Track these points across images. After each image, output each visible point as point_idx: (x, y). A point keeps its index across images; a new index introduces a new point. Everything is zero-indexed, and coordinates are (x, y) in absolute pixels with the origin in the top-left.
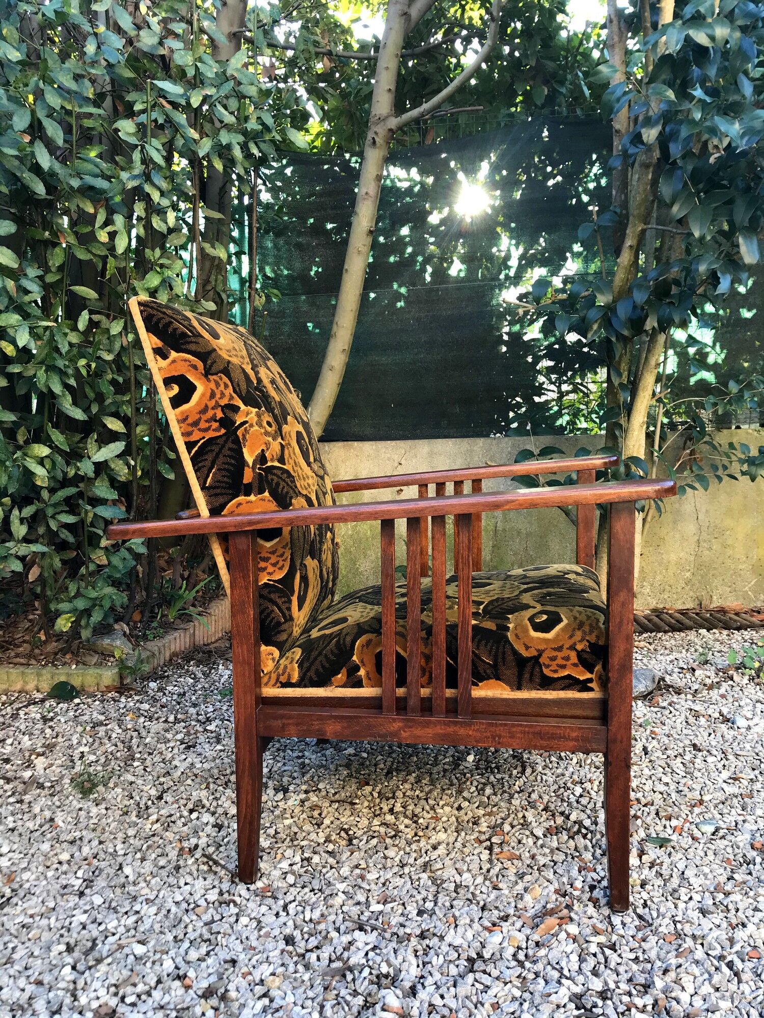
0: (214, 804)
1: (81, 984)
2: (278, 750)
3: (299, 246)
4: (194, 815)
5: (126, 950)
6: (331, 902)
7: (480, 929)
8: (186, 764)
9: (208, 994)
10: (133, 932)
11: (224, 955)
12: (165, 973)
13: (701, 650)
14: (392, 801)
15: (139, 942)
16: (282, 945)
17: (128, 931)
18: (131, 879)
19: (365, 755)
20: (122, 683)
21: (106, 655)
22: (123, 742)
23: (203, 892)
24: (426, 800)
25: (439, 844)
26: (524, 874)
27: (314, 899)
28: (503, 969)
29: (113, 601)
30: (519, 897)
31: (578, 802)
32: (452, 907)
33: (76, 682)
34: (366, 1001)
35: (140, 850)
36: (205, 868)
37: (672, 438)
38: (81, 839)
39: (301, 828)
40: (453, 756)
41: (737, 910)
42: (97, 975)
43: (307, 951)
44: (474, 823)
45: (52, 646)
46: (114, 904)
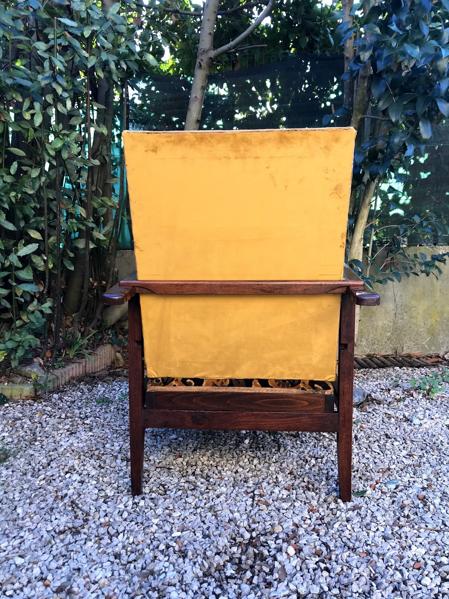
0: (82, 468)
4: (68, 475)
5: (11, 561)
6: (147, 531)
8: (68, 444)
9: (59, 590)
10: (17, 550)
11: (74, 565)
12: (33, 577)
13: (395, 379)
14: (194, 467)
15: (20, 556)
16: (112, 558)
17: (14, 549)
18: (21, 516)
19: (181, 439)
20: (36, 394)
21: (27, 377)
22: (31, 430)
24: (216, 467)
25: (221, 494)
27: (137, 529)
29: (31, 343)
33: (7, 393)
35: (30, 498)
36: (70, 509)
37: (380, 250)
40: (236, 440)
41: (406, 537)
43: (129, 562)
44: (244, 482)
46: (7, 532)
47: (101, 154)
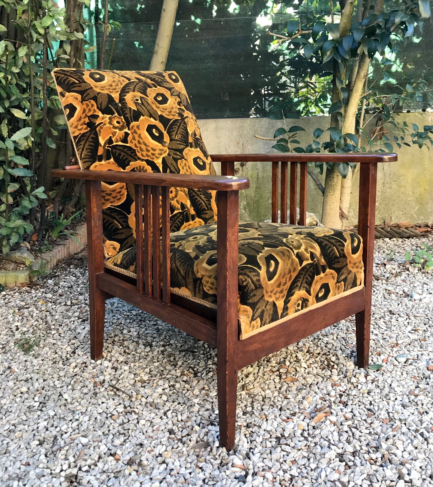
2: (141, 320)
5: (76, 441)
6: (192, 410)
7: (281, 421)
9: (130, 463)
10: (77, 431)
12: (102, 453)
13: (387, 252)
15: (83, 436)
16: (167, 434)
17: (74, 430)
18: (69, 401)
20: (31, 281)
21: (18, 263)
22: (41, 319)
23: (114, 407)
25: (249, 374)
26: (301, 389)
27: (181, 408)
28: (297, 442)
29: (25, 229)
30: (300, 402)
31: (326, 347)
32: (262, 410)
33: (2, 281)
34: (222, 462)
35: (70, 384)
36: (112, 393)
38: (31, 378)
39: (165, 368)
41: (423, 405)
44: (268, 361)
46: (62, 416)
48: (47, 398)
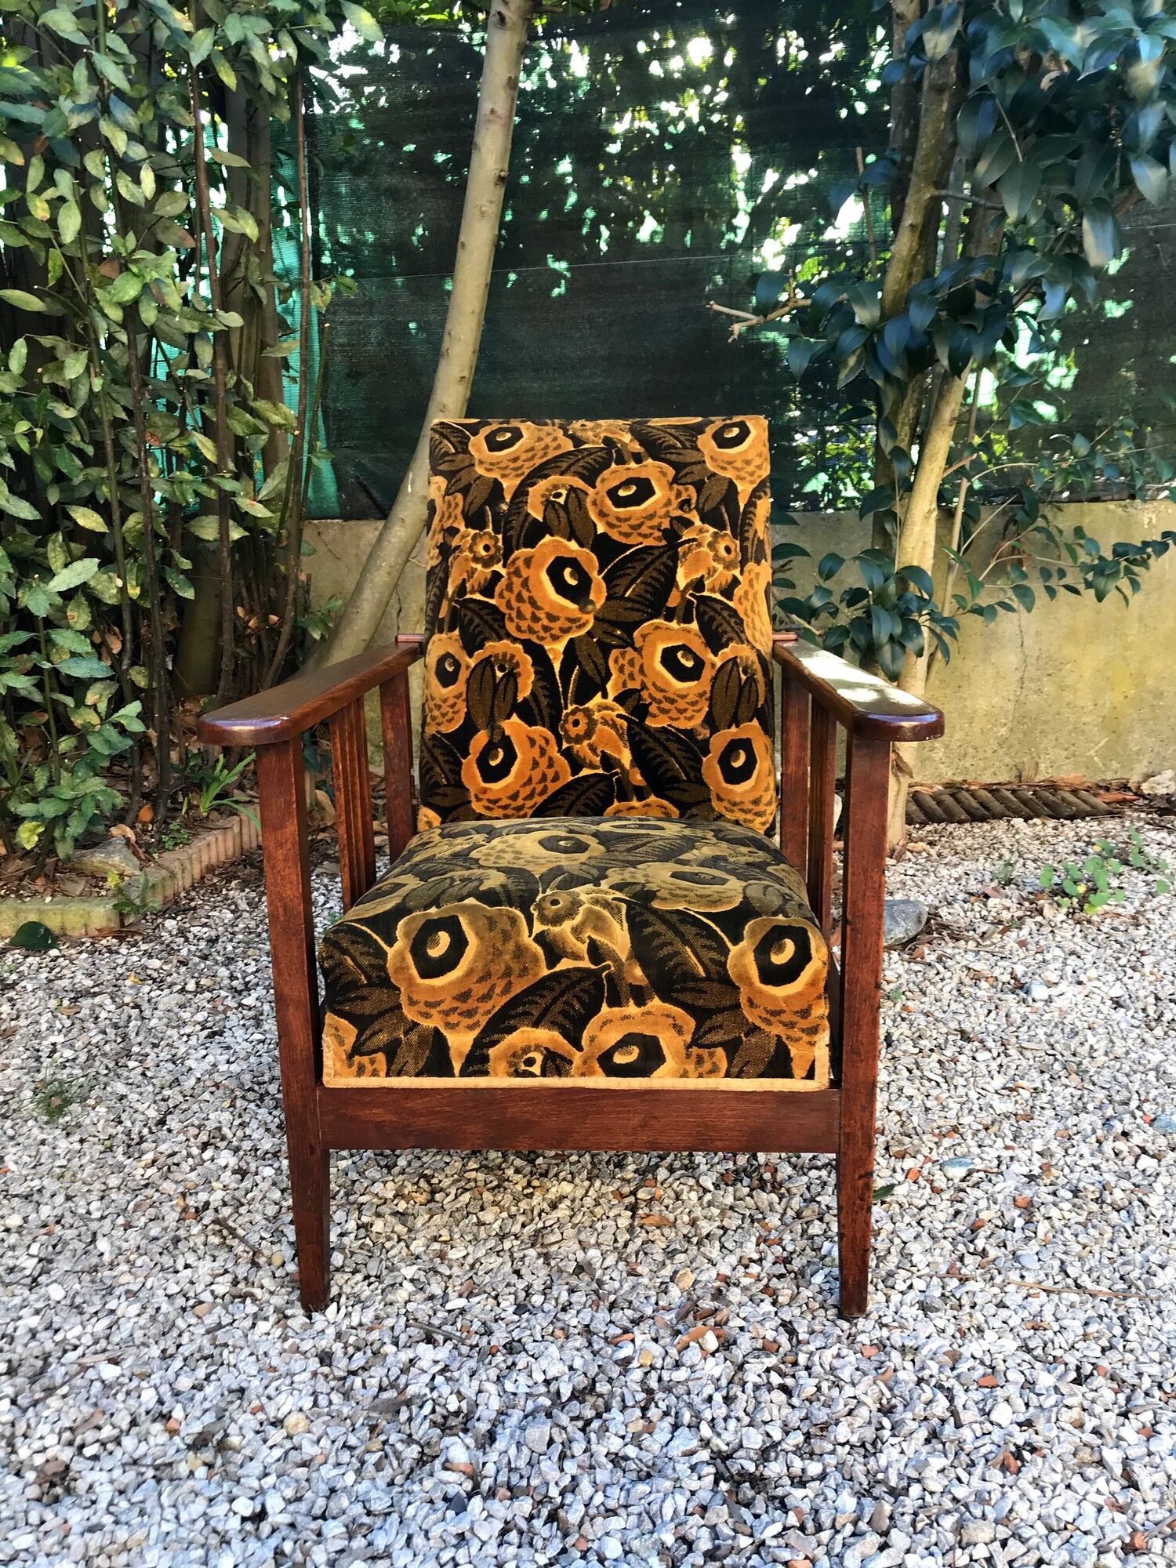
0: (240, 1134)
1: (21, 1427)
3: (393, 193)
4: (207, 1155)
5: (91, 1374)
6: (390, 1298)
8: (205, 1065)
9: (199, 1444)
11: (229, 1380)
12: (142, 1410)
13: (1007, 856)
15: (110, 1360)
16: (314, 1364)
17: (96, 1342)
18: (107, 1258)
20: (122, 925)
21: (96, 880)
22: (116, 1026)
23: (209, 1279)
26: (675, 1252)
27: (367, 1293)
29: (98, 803)
30: (663, 1288)
33: (53, 923)
34: (422, 1453)
35: (124, 1211)
36: (216, 1240)
37: (988, 518)
38: (40, 1191)
41: (973, 1306)
42: (46, 1413)
43: (351, 1373)
44: (617, 1165)
45: (15, 866)
46: (78, 1300)
47: (245, 278)
48: (59, 1245)
